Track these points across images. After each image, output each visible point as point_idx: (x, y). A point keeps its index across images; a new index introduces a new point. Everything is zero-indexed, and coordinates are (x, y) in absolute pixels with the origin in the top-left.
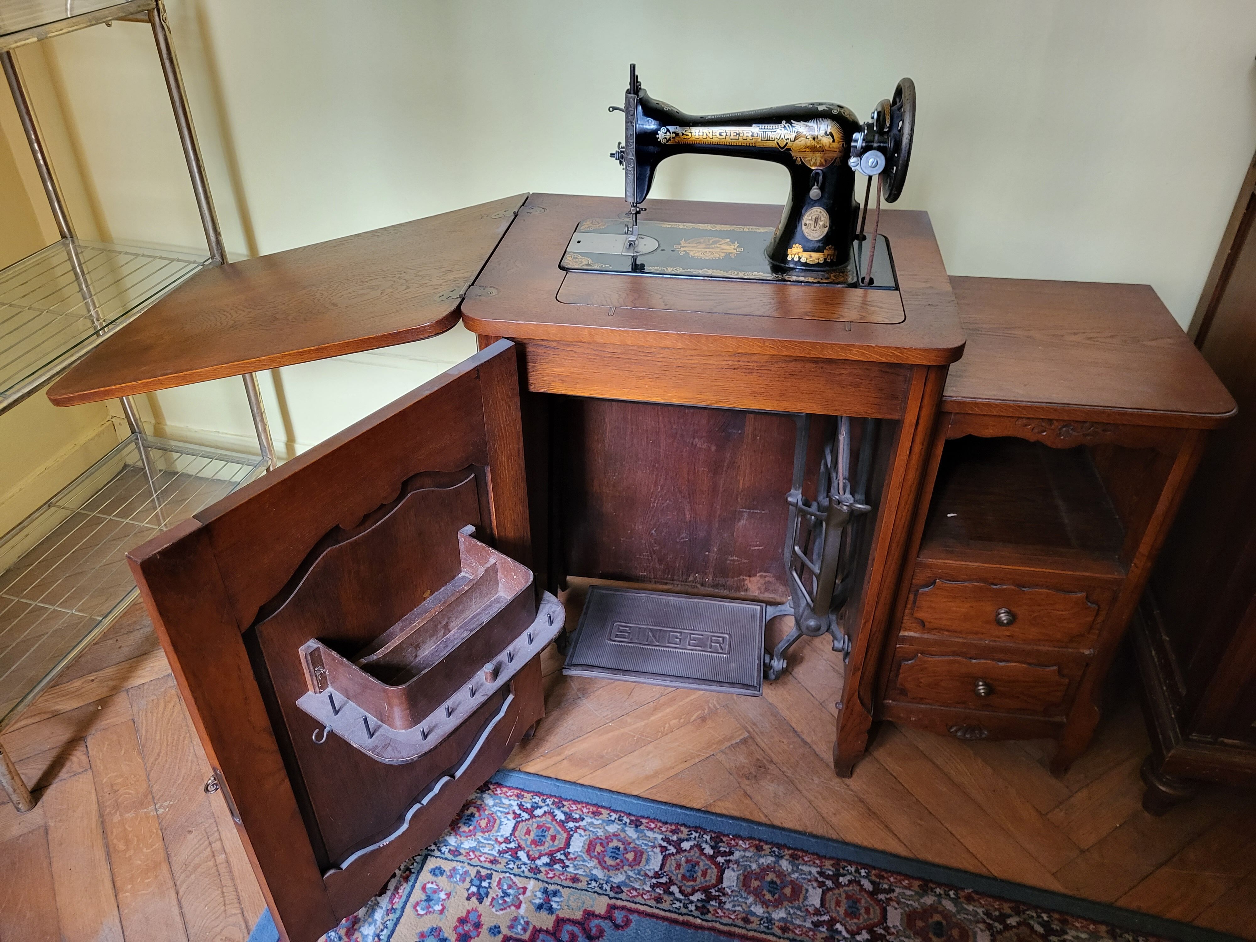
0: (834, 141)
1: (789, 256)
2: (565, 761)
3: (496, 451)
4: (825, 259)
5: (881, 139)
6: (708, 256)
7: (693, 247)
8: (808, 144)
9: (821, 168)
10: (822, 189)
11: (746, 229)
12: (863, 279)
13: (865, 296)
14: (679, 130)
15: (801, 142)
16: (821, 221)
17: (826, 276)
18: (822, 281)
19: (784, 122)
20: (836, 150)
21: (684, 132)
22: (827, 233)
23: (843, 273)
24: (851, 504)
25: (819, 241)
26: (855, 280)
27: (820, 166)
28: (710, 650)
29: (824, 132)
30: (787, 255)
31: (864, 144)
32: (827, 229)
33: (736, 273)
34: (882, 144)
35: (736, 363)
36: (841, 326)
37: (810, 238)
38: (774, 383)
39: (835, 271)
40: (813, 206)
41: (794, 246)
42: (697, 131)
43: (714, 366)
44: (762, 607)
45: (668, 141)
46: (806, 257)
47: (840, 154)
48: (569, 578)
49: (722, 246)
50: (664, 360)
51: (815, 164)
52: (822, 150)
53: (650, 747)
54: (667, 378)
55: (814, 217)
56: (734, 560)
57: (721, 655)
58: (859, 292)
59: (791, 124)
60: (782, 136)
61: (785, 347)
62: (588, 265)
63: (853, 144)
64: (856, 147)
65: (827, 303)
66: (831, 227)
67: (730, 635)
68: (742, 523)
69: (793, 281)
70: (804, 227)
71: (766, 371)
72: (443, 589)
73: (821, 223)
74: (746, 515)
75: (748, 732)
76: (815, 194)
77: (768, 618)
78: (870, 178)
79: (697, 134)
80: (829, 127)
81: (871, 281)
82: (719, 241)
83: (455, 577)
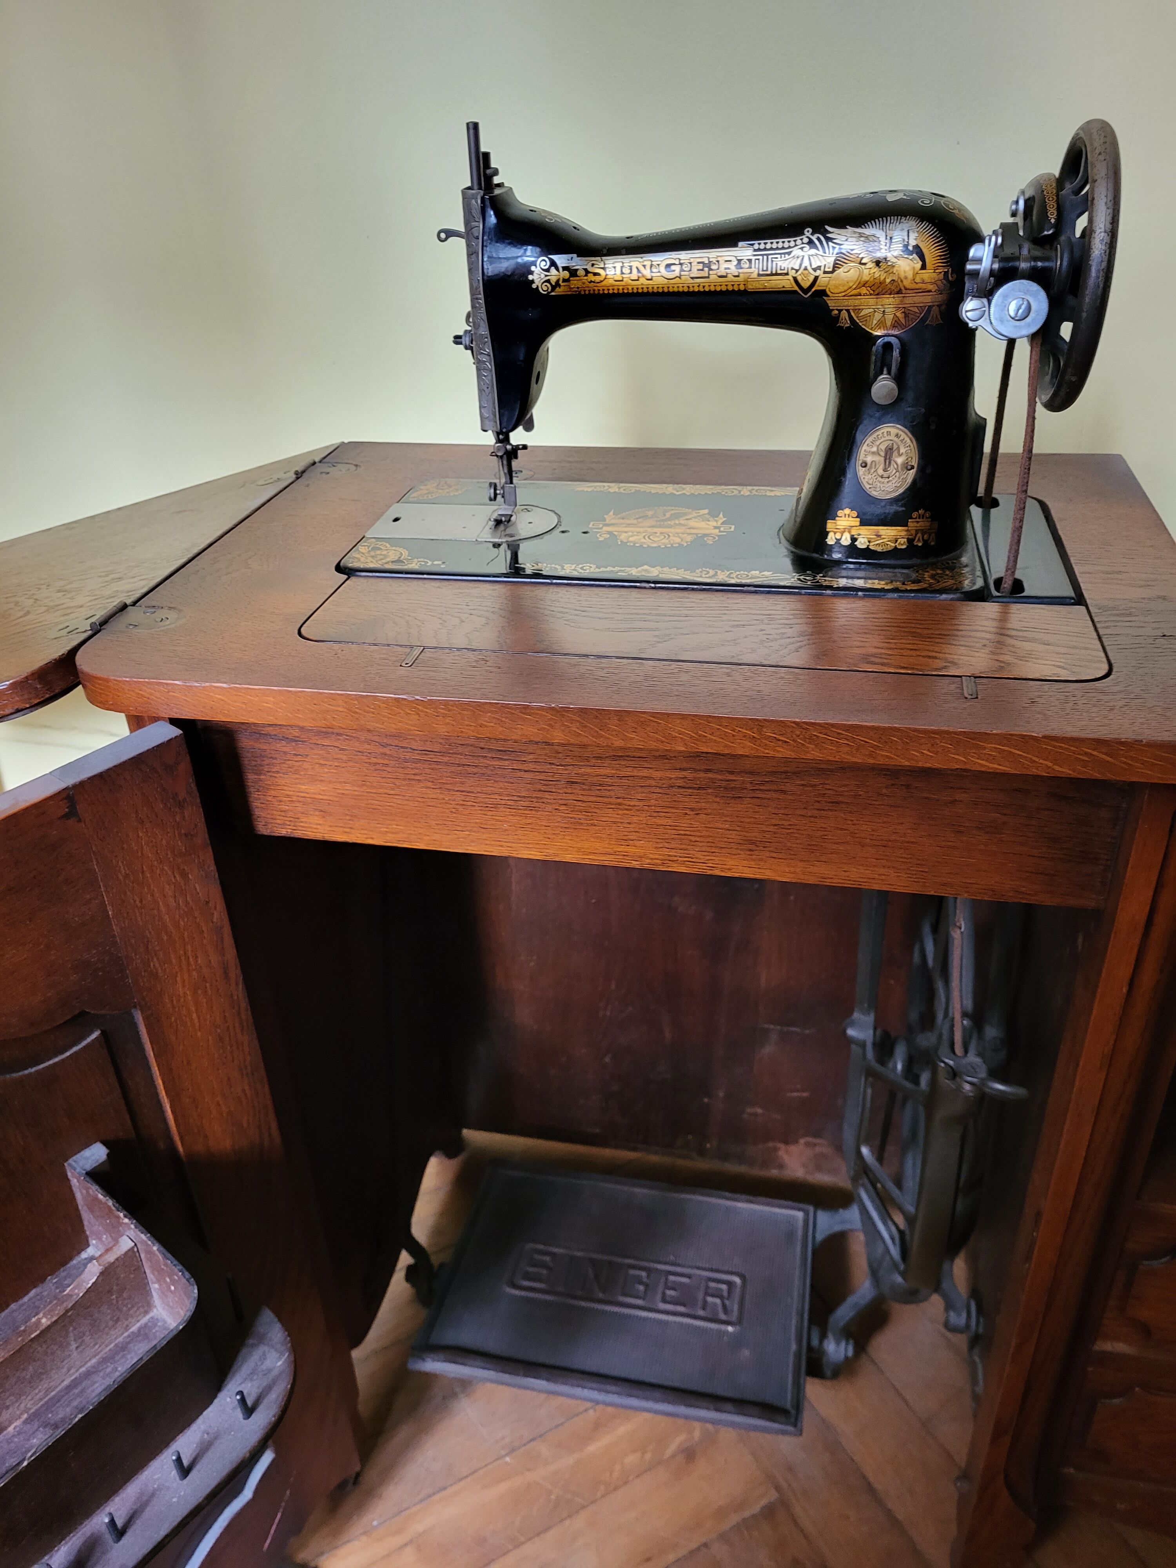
0: (924, 267)
1: (831, 535)
2: (409, 1550)
3: (154, 975)
4: (910, 541)
5: (1038, 253)
6: (658, 541)
7: (629, 525)
8: (866, 277)
9: (896, 332)
10: (900, 379)
11: (746, 491)
12: (998, 582)
13: (1004, 618)
14: (577, 262)
15: (848, 274)
16: (900, 455)
17: (914, 576)
18: (904, 587)
19: (808, 232)
20: (930, 287)
21: (590, 269)
22: (914, 482)
23: (952, 569)
24: (982, 1080)
25: (896, 500)
26: (980, 583)
27: (894, 326)
28: (701, 1313)
29: (900, 246)
30: (827, 533)
31: (996, 266)
32: (913, 472)
33: (712, 572)
34: (1040, 264)
35: (702, 775)
36: (951, 687)
37: (874, 493)
38: (794, 821)
39: (934, 566)
40: (880, 422)
41: (840, 513)
42: (618, 266)
43: (653, 783)
44: (807, 1213)
45: (554, 288)
46: (865, 538)
47: (940, 298)
48: (466, 1132)
49: (692, 523)
50: (539, 768)
51: (881, 324)
52: (897, 289)
53: (579, 1522)
54: (549, 808)
55: (883, 447)
56: (756, 1115)
57: (723, 1327)
58: (989, 610)
59: (825, 233)
60: (806, 263)
61: (811, 739)
62: (399, 561)
63: (969, 267)
64: (975, 274)
65: (915, 635)
66: (922, 469)
67: (742, 1276)
68: (768, 1050)
69: (838, 589)
70: (861, 471)
71: (774, 795)
72: (33, 1293)
73: (900, 460)
74: (774, 1037)
75: (778, 1488)
76: (884, 391)
77: (820, 1237)
78: (1011, 343)
79: (618, 272)
80: (913, 235)
81: (1018, 586)
82: (685, 514)
83: (71, 1259)
